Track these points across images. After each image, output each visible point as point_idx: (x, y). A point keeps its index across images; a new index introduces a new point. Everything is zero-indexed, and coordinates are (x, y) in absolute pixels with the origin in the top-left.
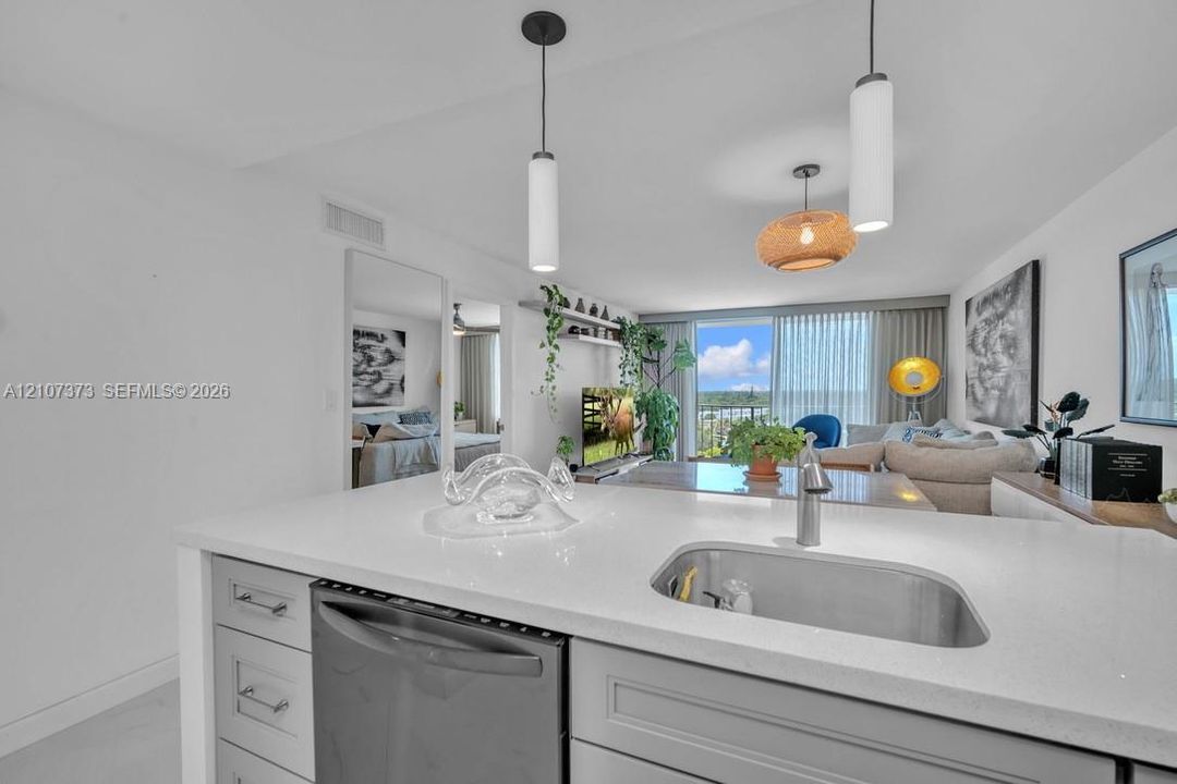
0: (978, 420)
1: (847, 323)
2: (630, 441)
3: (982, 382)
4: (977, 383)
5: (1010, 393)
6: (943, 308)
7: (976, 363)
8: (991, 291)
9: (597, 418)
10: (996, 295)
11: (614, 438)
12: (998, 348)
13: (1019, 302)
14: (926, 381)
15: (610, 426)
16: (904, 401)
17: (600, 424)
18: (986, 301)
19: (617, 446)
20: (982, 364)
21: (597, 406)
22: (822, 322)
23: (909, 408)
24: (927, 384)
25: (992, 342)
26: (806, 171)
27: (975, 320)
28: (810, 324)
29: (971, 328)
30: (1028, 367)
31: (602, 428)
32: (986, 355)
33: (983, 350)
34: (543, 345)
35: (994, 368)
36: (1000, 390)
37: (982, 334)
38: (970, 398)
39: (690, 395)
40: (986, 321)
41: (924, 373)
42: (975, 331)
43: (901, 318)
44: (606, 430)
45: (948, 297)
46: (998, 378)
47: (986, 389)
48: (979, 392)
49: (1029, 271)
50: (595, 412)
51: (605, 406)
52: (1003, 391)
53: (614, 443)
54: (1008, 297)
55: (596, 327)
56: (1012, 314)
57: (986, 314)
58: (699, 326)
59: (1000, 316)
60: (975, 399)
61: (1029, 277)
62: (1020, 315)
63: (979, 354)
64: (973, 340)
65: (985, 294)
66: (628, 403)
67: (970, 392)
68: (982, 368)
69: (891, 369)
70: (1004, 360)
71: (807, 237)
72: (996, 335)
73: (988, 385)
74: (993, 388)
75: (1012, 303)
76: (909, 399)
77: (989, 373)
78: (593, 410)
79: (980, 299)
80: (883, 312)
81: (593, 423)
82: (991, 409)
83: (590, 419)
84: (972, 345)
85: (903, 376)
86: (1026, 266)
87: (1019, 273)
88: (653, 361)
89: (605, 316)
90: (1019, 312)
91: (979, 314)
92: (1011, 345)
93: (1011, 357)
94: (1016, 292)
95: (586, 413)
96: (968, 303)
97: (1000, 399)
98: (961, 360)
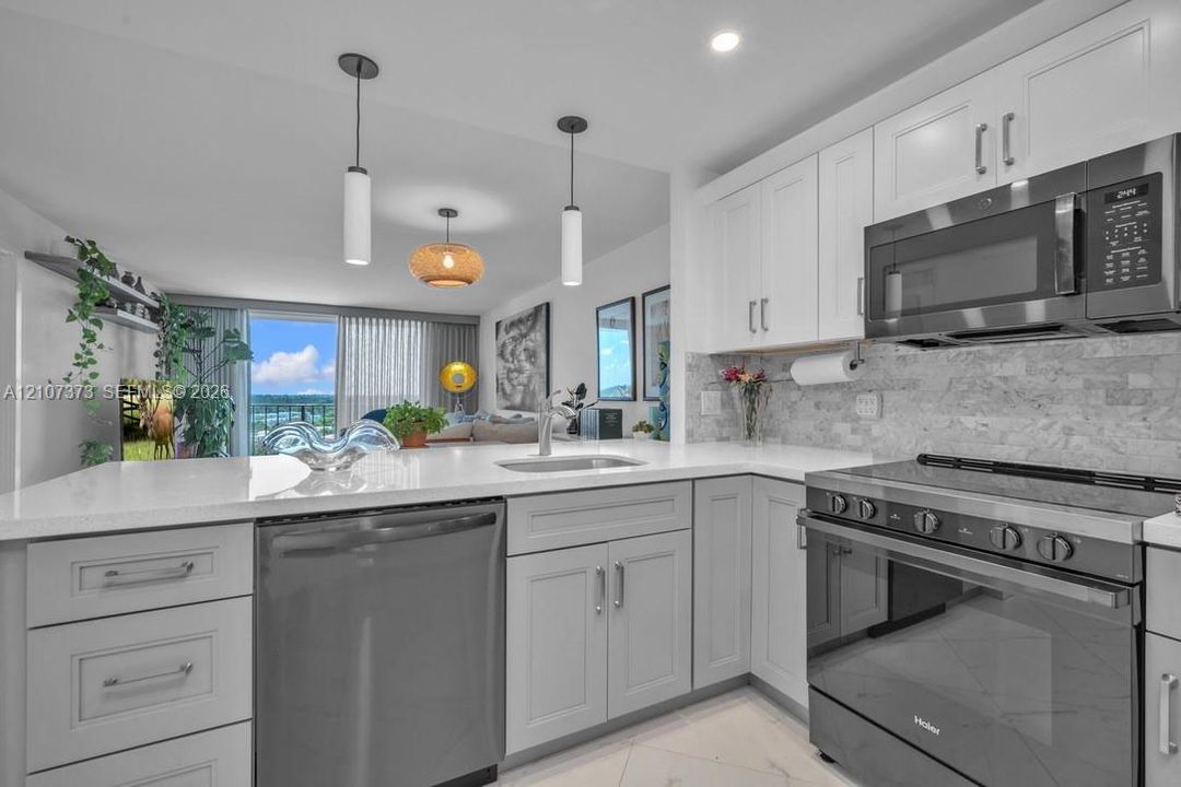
0: (507, 408)
1: (406, 330)
2: (170, 444)
3: (510, 380)
4: (506, 382)
5: (531, 387)
6: (475, 325)
7: (504, 368)
8: (517, 317)
9: (136, 413)
10: (520, 321)
11: (153, 438)
12: (523, 357)
13: (538, 328)
14: (466, 381)
15: (148, 423)
16: (450, 396)
17: (139, 420)
18: (513, 324)
19: (156, 448)
20: (510, 368)
21: (136, 399)
22: (385, 325)
23: (454, 402)
24: (467, 384)
25: (518, 353)
26: (448, 213)
27: (503, 336)
28: (381, 327)
29: (501, 342)
30: (544, 370)
31: (141, 425)
32: (513, 362)
33: (511, 359)
34: (71, 318)
35: (520, 371)
36: (524, 386)
37: (509, 348)
38: (500, 393)
39: (241, 393)
40: (513, 338)
41: (465, 374)
42: (504, 345)
43: (448, 331)
44: (145, 427)
45: (478, 317)
46: (523, 378)
47: (513, 385)
48: (508, 388)
49: (544, 308)
50: (134, 407)
51: (143, 400)
52: (526, 386)
53: (153, 443)
54: (529, 323)
55: (134, 301)
56: (532, 335)
57: (512, 334)
58: (251, 314)
59: (524, 336)
60: (504, 393)
61: (544, 312)
62: (538, 336)
63: (507, 361)
64: (502, 351)
65: (512, 319)
66: (166, 401)
67: (500, 388)
68: (510, 371)
69: (441, 370)
70: (527, 366)
71: (448, 262)
72: (520, 348)
73: (515, 382)
74: (519, 385)
75: (532, 328)
76: (453, 394)
77: (515, 374)
78: (131, 403)
79: (508, 322)
80: (434, 323)
81: (132, 418)
82: (518, 399)
83: (128, 413)
84: (501, 355)
85: (450, 376)
86: (541, 305)
87: (537, 309)
88: (193, 351)
89: (139, 288)
90: (538, 335)
91: (507, 333)
92: (531, 356)
93: (533, 363)
94: (535, 321)
95: (125, 405)
96: (498, 324)
97: (524, 391)
98: (492, 366)
